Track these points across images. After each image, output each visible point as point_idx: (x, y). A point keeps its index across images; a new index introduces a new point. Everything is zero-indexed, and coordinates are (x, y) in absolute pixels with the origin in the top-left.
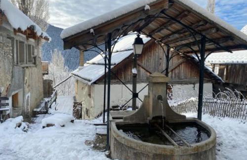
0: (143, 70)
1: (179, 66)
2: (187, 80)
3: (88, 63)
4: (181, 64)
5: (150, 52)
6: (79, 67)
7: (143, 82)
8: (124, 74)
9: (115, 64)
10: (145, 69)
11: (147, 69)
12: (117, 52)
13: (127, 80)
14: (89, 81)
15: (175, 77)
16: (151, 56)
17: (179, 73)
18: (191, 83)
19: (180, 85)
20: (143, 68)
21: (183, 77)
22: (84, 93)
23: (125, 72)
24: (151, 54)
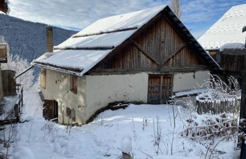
0: (144, 55)
1: (180, 51)
2: (188, 68)
3: (58, 49)
4: (182, 49)
5: (152, 33)
6: (47, 53)
7: (143, 71)
8: (123, 61)
9: (113, 47)
10: (145, 55)
11: (148, 55)
12: (102, 33)
13: (126, 70)
14: (79, 71)
15: (176, 65)
16: (152, 39)
17: (180, 60)
18: (191, 72)
19: (181, 74)
20: (143, 53)
21: (183, 65)
22: (61, 87)
23: (123, 58)
24: (153, 35)
